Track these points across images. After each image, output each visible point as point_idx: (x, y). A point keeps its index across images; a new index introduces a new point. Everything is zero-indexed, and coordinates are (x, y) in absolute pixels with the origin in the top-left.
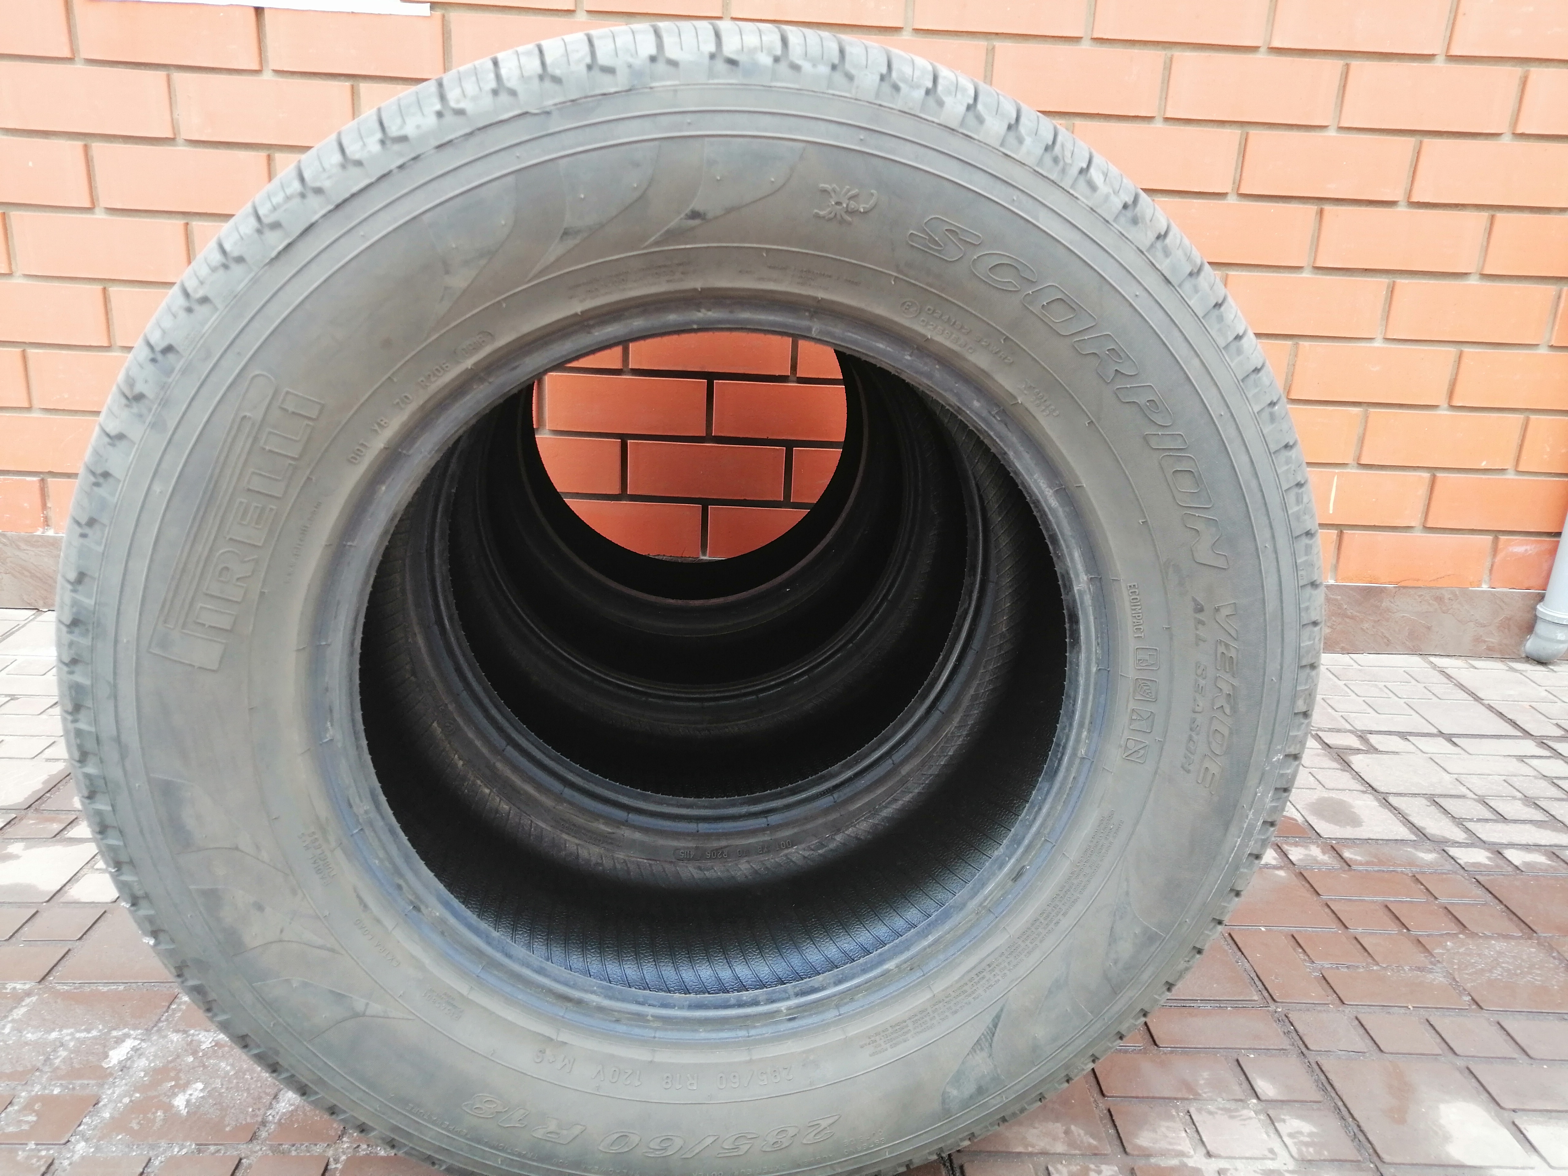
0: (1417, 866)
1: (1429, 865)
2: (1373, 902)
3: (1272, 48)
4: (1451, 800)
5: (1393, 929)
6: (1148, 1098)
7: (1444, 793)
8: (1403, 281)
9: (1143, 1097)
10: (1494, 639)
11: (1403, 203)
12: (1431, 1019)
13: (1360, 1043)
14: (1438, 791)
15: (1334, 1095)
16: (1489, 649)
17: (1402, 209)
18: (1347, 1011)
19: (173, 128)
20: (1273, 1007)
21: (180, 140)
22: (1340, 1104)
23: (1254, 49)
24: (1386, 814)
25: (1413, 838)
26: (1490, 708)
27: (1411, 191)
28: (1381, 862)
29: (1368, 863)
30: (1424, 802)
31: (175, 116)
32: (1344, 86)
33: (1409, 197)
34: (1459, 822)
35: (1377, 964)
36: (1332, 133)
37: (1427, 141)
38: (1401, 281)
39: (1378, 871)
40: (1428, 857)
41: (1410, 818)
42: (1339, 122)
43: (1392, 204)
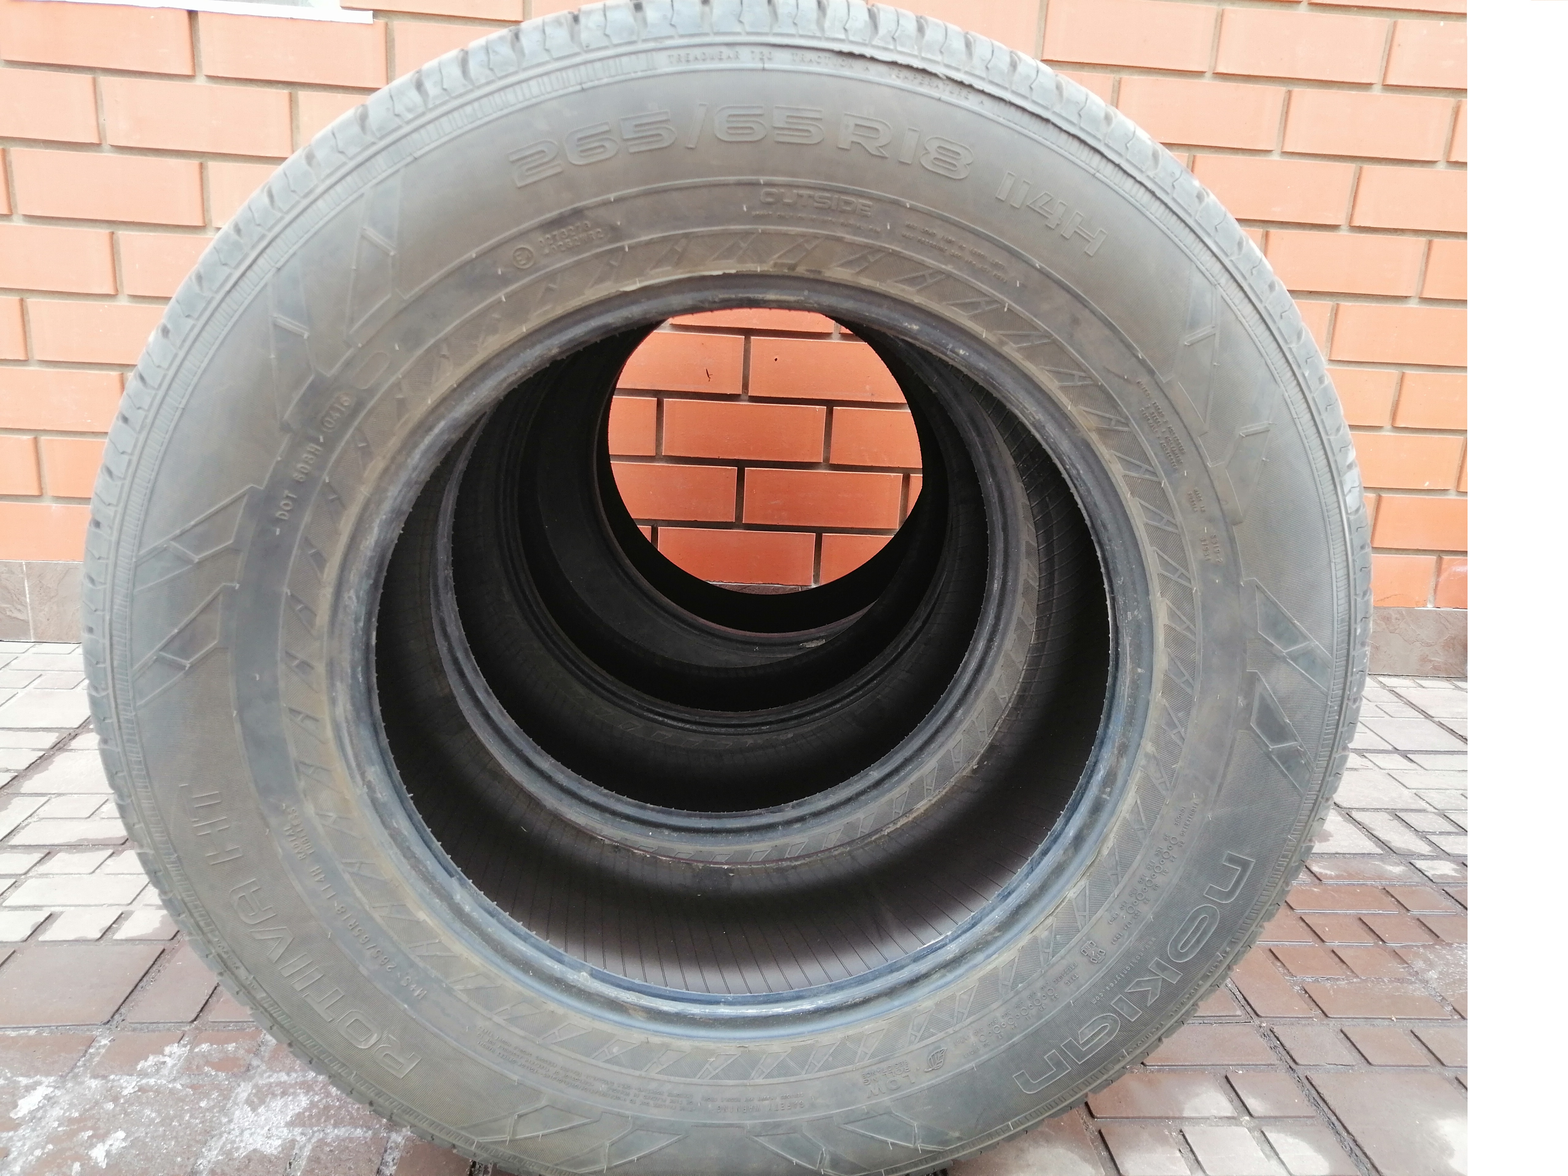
0: (1386, 879)
1: (1398, 877)
2: (1346, 915)
3: (1217, 73)
4: (1412, 814)
5: (1370, 941)
6: (1139, 1118)
7: (1405, 807)
8: (1347, 304)
9: (1133, 1118)
10: (1439, 659)
11: (1345, 227)
12: (1415, 1030)
13: (1349, 1056)
14: (1399, 806)
15: (1326, 1109)
16: (1435, 668)
17: (1344, 232)
18: (1331, 1024)
19: (99, 133)
20: (1257, 1021)
21: (106, 146)
22: (1333, 1119)
23: (1200, 74)
24: (1351, 828)
25: (1380, 851)
26: (1441, 725)
27: (1352, 215)
28: (1350, 876)
29: (1338, 877)
30: (1386, 816)
31: (101, 121)
32: (1287, 113)
33: (1350, 222)
34: (1423, 835)
35: (1357, 977)
36: (1275, 157)
37: (1367, 167)
38: (1345, 304)
39: (1348, 885)
40: (1396, 870)
41: (1374, 833)
42: (1282, 147)
43: (1334, 227)
